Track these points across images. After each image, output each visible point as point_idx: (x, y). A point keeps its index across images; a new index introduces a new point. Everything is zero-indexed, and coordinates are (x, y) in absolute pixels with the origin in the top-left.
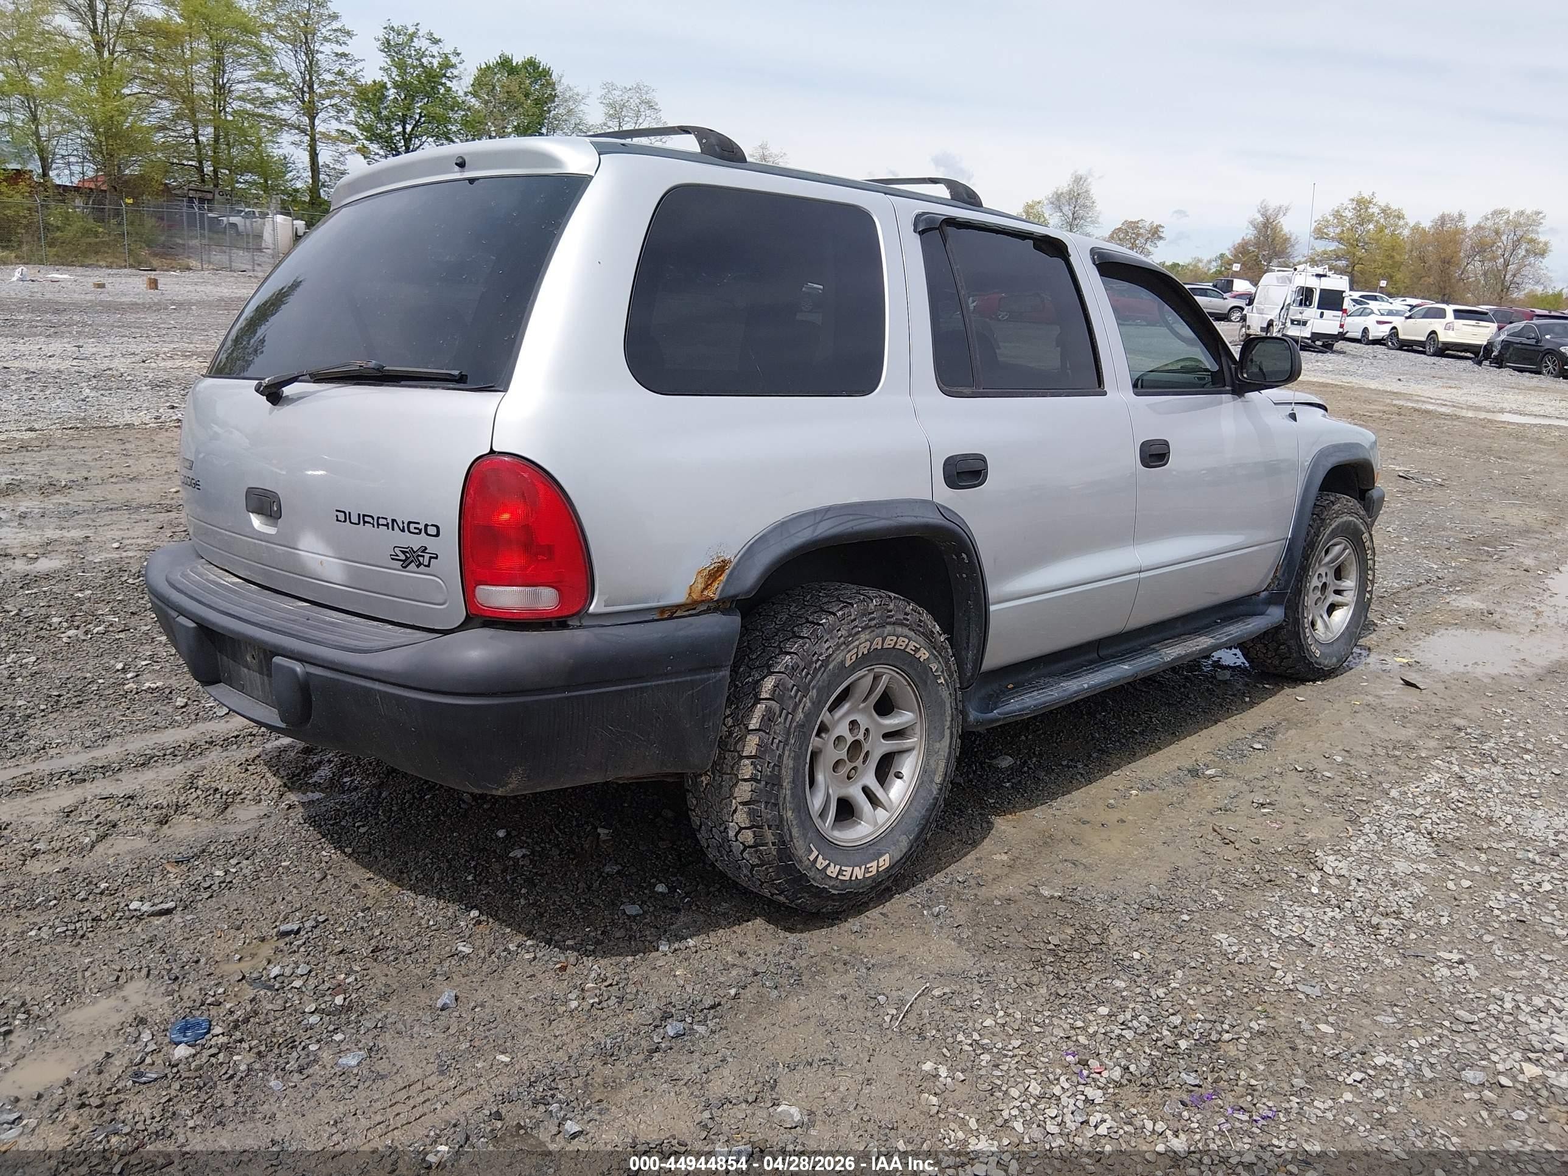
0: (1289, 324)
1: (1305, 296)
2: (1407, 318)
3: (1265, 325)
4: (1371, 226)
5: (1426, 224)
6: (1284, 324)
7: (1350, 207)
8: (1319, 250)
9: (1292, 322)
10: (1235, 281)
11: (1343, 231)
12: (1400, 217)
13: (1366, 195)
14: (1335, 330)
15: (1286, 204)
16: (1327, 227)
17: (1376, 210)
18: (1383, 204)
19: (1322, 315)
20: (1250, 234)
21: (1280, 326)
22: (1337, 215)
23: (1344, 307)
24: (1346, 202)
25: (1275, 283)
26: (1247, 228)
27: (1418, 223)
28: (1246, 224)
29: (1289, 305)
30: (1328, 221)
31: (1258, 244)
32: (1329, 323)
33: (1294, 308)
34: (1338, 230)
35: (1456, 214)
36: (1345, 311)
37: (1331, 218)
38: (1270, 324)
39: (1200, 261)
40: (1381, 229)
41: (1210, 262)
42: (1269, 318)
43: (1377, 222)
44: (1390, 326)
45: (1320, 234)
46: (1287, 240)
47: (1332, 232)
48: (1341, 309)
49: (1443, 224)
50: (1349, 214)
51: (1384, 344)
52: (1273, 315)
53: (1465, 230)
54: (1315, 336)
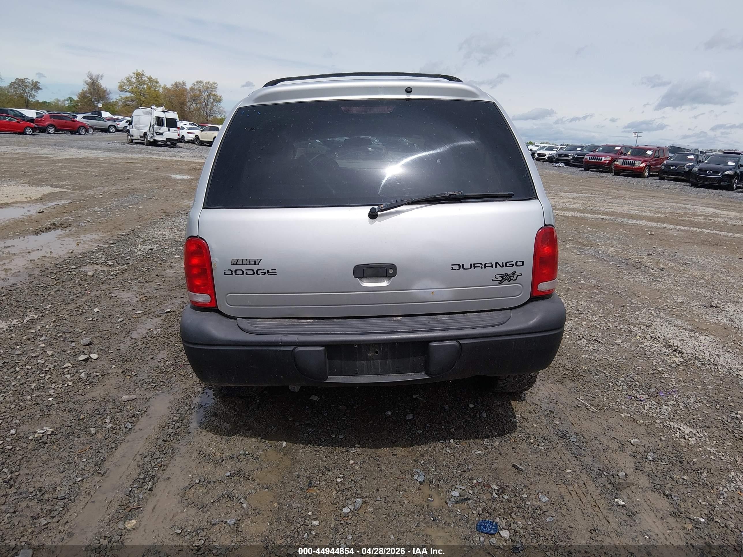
0: (155, 134)
1: (159, 121)
2: (202, 131)
3: (142, 135)
4: (145, 86)
5: (169, 86)
6: (153, 134)
7: (134, 76)
8: (123, 96)
9: (156, 133)
10: (102, 112)
11: (133, 88)
12: (157, 82)
13: (140, 71)
14: (176, 137)
15: (101, 74)
16: (125, 86)
17: (146, 79)
18: (148, 76)
19: (169, 130)
20: (86, 88)
21: (151, 135)
22: (128, 80)
23: (178, 126)
24: (132, 74)
25: (143, 114)
26: (84, 85)
27: (165, 85)
28: (83, 83)
29: (153, 125)
30: (125, 83)
31: (91, 93)
32: (172, 134)
33: (156, 127)
34: (130, 87)
35: (182, 82)
36: (178, 128)
37: (126, 81)
38: (145, 134)
39: (59, 101)
40: (149, 88)
41: (64, 101)
42: (144, 131)
43: (147, 84)
44: (194, 135)
45: (122, 89)
46: (105, 91)
47: (128, 88)
48: (177, 127)
49: (177, 86)
50: (134, 80)
51: (194, 143)
52: (146, 130)
53: (186, 89)
54: (168, 140)
